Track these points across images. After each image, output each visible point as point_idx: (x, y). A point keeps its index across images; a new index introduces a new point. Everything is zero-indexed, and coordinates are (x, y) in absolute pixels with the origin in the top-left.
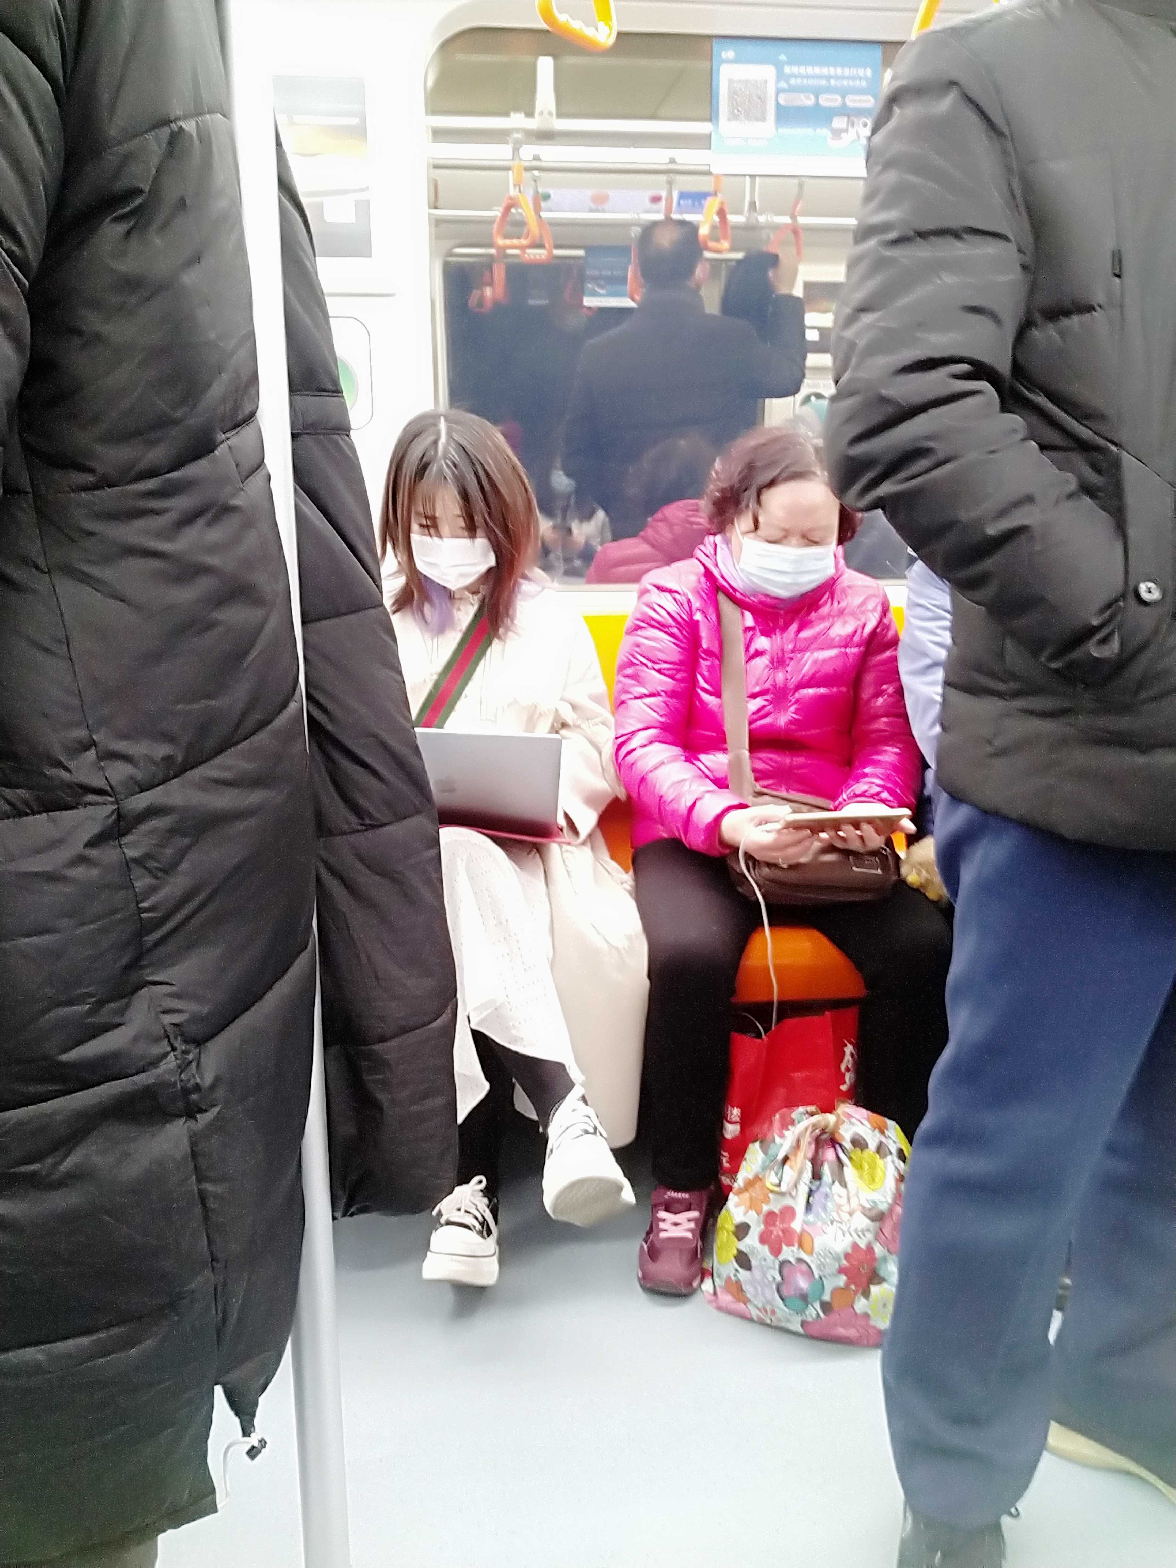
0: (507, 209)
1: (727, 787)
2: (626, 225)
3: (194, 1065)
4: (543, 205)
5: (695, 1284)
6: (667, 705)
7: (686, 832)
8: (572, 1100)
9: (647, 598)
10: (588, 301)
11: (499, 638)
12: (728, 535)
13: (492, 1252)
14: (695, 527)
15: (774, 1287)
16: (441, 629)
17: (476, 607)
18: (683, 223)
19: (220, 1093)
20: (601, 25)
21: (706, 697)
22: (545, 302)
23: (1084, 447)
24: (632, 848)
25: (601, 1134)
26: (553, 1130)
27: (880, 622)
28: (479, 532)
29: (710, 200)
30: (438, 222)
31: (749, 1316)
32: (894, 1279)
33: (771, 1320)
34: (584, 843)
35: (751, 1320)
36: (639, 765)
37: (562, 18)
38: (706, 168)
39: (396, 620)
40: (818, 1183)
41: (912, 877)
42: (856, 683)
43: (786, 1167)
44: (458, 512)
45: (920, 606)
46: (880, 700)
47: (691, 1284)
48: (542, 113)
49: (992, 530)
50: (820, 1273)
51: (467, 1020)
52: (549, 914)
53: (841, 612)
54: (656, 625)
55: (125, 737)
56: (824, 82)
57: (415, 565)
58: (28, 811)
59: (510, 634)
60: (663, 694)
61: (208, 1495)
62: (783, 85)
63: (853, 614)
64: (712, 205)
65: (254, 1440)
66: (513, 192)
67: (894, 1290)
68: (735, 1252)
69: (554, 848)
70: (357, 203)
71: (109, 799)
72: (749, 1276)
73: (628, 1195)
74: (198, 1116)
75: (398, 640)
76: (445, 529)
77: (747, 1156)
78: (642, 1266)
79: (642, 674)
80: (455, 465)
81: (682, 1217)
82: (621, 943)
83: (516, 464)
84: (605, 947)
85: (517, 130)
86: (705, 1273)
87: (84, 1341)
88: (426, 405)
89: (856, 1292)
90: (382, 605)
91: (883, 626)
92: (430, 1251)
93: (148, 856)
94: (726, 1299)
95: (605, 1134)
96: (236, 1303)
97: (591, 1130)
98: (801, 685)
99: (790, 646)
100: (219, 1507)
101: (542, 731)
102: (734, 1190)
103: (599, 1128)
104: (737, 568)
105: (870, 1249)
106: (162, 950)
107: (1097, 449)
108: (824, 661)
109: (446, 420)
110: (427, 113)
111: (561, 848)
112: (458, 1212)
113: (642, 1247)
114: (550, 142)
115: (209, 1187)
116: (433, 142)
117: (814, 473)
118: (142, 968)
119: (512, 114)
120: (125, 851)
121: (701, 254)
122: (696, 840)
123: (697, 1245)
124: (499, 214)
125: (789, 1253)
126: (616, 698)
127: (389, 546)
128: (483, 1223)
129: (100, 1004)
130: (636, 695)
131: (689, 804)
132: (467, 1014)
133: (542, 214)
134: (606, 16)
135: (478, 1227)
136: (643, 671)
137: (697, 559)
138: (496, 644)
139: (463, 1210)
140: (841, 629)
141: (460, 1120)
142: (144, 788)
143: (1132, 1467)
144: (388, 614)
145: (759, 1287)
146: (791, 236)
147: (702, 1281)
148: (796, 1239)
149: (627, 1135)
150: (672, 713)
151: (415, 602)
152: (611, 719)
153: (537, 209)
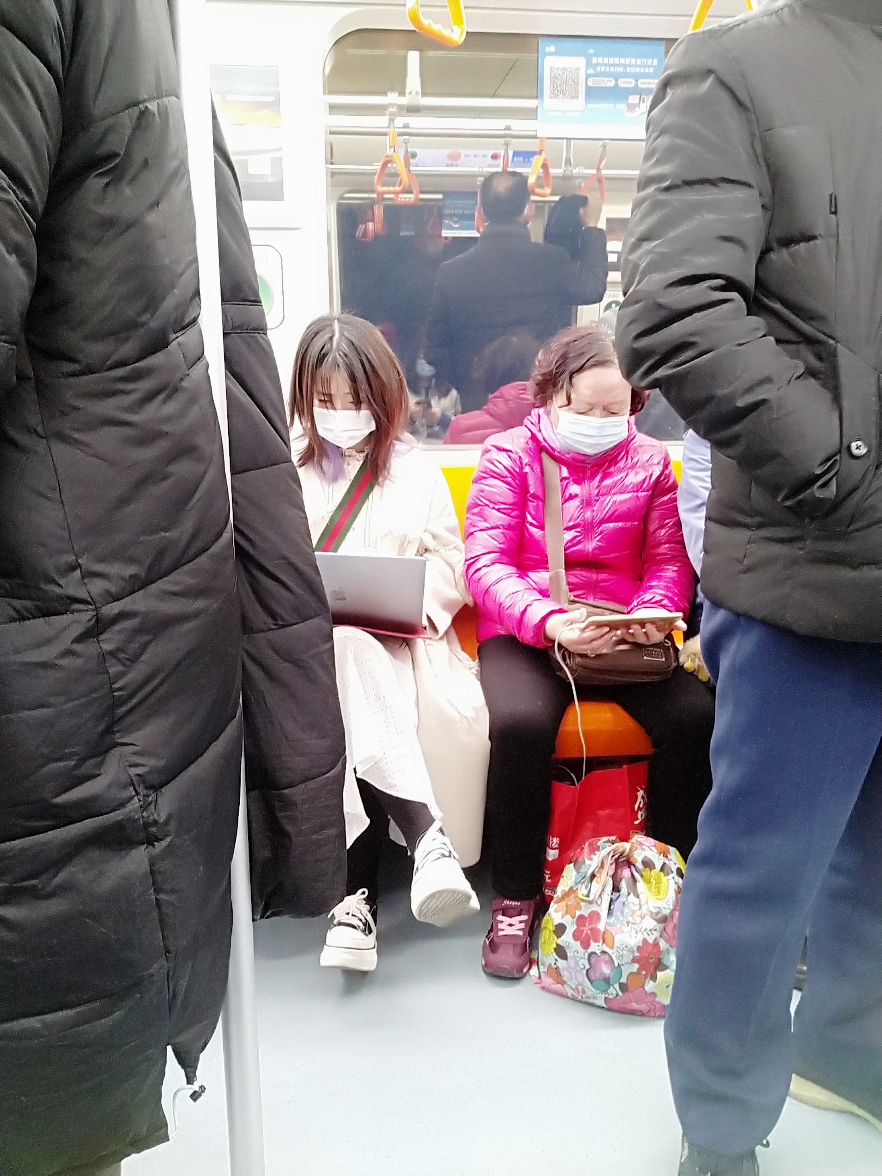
0: (385, 165)
1: (549, 596)
2: (473, 176)
3: (153, 804)
4: (412, 161)
5: (525, 970)
6: (505, 536)
7: (519, 632)
8: (432, 832)
9: (488, 456)
10: (446, 233)
11: (379, 485)
12: (548, 407)
13: (373, 946)
14: (524, 402)
15: (585, 972)
16: (335, 478)
17: (361, 462)
18: (514, 174)
19: (173, 826)
20: (455, 27)
21: (532, 529)
22: (411, 233)
23: (810, 341)
24: (478, 642)
25: (454, 858)
26: (419, 855)
27: (662, 472)
28: (363, 406)
29: (536, 157)
30: (333, 174)
31: (564, 994)
32: (674, 966)
33: (582, 997)
34: (441, 638)
35: (565, 996)
36: (484, 580)
37: (426, 22)
38: (533, 133)
39: (302, 472)
40: (617, 894)
41: (688, 665)
42: (646, 519)
43: (594, 882)
44: (348, 391)
45: (693, 460)
46: (663, 532)
47: (522, 971)
48: (411, 93)
49: (741, 403)
50: (619, 962)
51: (353, 771)
52: (416, 692)
53: (633, 467)
54: (497, 476)
55: (101, 561)
56: (621, 69)
57: (316, 429)
58: (30, 616)
59: (387, 481)
60: (501, 527)
61: (162, 1128)
62: (591, 71)
63: (643, 467)
64: (538, 161)
65: (196, 1087)
66: (390, 152)
67: (673, 974)
68: (555, 946)
69: (420, 643)
70: (273, 160)
71: (90, 607)
72: (566, 965)
73: (475, 903)
74: (155, 843)
75: (302, 487)
76: (338, 403)
77: (564, 874)
78: (485, 955)
79: (486, 512)
80: (346, 355)
81: (515, 920)
82: (470, 713)
83: (391, 354)
84: (457, 715)
85: (393, 105)
86: (532, 962)
87: (70, 1012)
88: (324, 311)
89: (646, 976)
90: (290, 461)
91: (664, 475)
92: (327, 945)
93: (120, 649)
94: (548, 981)
95: (457, 857)
96: (183, 983)
97: (447, 854)
98: (603, 521)
99: (596, 492)
100: (170, 1137)
101: (410, 554)
102: (555, 900)
103: (453, 852)
104: (556, 432)
105: (656, 944)
106: (129, 720)
107: (819, 342)
108: (621, 502)
109: (339, 322)
110: (325, 94)
111: (425, 642)
112: (347, 916)
113: (485, 941)
114: (416, 114)
115: (163, 897)
116: (330, 114)
117: (612, 362)
118: (113, 733)
119: (389, 93)
120: (101, 645)
121: (529, 197)
122: (527, 636)
123: (526, 940)
124: (378, 167)
125: (595, 947)
126: (466, 531)
127: (296, 416)
128: (366, 924)
129: (84, 760)
130: (482, 528)
131: (522, 610)
132: (354, 767)
133: (411, 168)
134: (458, 20)
135: (362, 926)
136: (487, 510)
137: (526, 426)
138: (377, 489)
139: (350, 914)
140: (634, 478)
141: (348, 847)
142: (117, 598)
143: (854, 1108)
144: (295, 467)
145: (573, 972)
146: (597, 183)
147: (530, 969)
148: (601, 938)
149: (473, 858)
150: (509, 541)
151: (316, 458)
152: (462, 546)
153: (407, 165)
